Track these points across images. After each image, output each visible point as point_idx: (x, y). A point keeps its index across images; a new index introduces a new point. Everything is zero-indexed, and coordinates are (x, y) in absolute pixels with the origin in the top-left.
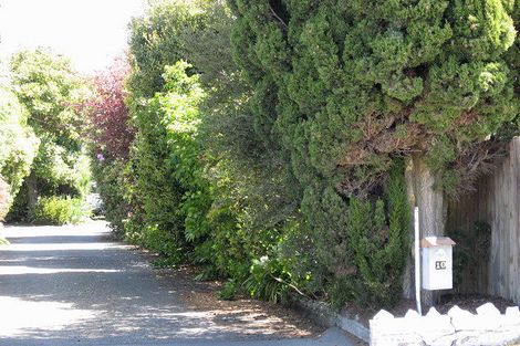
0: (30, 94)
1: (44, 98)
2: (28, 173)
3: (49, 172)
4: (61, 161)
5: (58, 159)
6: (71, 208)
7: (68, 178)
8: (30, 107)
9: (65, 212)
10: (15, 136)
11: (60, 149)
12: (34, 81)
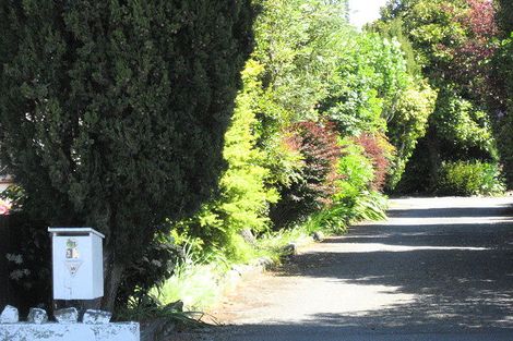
0: (428, 37)
1: (446, 42)
2: (423, 133)
3: (454, 132)
4: (467, 119)
5: (464, 116)
6: (481, 174)
7: (477, 139)
8: (429, 54)
9: (474, 180)
10: (404, 89)
11: (465, 104)
12: (434, 22)
